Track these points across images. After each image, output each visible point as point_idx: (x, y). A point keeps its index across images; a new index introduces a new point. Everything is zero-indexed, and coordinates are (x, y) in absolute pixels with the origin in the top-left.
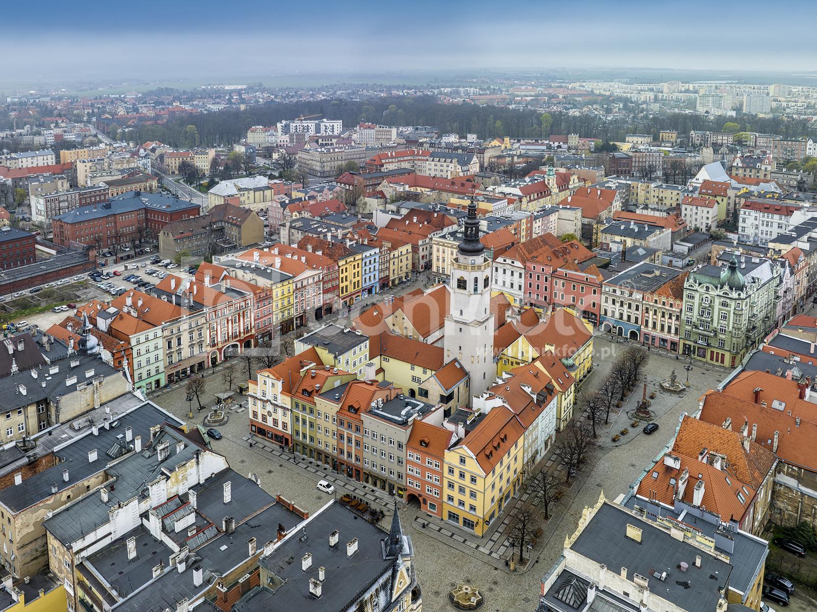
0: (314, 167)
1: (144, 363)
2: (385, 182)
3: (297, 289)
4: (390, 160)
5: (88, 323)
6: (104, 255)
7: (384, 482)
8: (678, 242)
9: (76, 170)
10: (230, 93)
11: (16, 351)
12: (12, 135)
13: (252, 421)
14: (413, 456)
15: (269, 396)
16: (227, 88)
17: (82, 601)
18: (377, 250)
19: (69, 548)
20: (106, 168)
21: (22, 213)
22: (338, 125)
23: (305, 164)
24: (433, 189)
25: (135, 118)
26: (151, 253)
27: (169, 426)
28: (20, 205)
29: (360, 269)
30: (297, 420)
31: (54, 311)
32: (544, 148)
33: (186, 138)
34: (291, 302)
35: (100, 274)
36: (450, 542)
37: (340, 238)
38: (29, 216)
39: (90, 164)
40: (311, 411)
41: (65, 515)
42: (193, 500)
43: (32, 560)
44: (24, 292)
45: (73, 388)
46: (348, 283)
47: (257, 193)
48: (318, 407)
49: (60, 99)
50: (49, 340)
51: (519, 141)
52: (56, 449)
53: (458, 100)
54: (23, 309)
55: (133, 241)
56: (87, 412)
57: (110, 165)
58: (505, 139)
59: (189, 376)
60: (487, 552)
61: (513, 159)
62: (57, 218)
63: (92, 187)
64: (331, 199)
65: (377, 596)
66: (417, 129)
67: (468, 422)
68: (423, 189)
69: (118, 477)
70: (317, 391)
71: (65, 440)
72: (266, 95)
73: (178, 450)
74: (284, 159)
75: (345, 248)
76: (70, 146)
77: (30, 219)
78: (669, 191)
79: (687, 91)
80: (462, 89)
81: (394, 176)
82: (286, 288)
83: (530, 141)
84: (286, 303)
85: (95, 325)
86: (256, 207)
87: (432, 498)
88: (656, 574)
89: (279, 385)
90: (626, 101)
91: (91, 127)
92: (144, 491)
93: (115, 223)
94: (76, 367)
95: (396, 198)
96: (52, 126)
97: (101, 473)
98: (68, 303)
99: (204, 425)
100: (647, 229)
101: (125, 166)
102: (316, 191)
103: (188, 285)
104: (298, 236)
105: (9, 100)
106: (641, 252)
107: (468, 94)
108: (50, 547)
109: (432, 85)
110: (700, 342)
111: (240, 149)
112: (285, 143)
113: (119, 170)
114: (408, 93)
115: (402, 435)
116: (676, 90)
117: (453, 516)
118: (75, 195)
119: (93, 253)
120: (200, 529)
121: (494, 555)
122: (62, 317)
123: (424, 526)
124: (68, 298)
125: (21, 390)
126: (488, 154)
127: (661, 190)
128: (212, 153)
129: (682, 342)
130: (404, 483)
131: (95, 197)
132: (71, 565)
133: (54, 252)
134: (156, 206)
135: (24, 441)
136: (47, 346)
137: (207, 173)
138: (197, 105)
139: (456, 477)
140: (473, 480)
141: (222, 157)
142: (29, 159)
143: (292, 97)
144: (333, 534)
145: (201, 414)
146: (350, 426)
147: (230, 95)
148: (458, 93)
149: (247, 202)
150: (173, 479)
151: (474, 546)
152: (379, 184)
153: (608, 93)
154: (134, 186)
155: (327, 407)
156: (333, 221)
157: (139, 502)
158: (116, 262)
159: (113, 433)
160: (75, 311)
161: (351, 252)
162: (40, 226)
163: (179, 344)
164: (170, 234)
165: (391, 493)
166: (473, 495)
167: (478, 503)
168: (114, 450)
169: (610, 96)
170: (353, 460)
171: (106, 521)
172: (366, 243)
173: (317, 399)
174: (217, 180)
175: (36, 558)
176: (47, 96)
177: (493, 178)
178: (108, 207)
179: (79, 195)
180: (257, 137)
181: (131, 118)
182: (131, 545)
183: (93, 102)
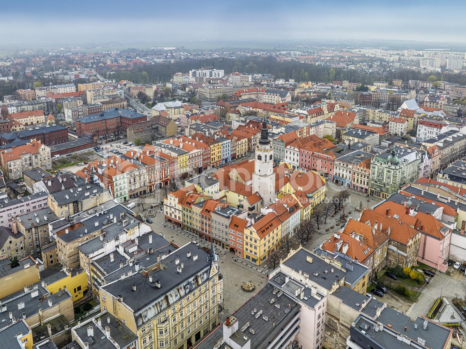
0: (206, 96)
1: (119, 189)
2: (240, 106)
3: (190, 158)
4: (245, 94)
5: (94, 170)
6: (101, 139)
7: (220, 242)
8: (384, 140)
9: (86, 95)
10: (167, 52)
11: (63, 181)
12: (53, 75)
13: (165, 216)
14: (232, 231)
15: (173, 205)
16: (165, 49)
17: (93, 278)
18: (230, 141)
19: (88, 256)
20: (101, 95)
21: (60, 117)
22: (222, 73)
23: (202, 94)
24: (264, 110)
25: (116, 66)
26: (123, 138)
27: (128, 213)
28: (59, 112)
29: (221, 150)
30: (185, 215)
31: (78, 165)
32: (330, 88)
33: (142, 79)
34: (187, 164)
35: (99, 148)
36: (246, 267)
37: (212, 134)
38: (64, 118)
39: (93, 92)
40: (190, 212)
41: (86, 245)
42: (137, 241)
43: (73, 263)
44: (63, 156)
45: (88, 197)
46: (215, 156)
47: (176, 110)
48: (193, 210)
49: (77, 54)
50: (77, 177)
51: (317, 83)
52: (81, 221)
53: (289, 59)
54: (64, 163)
55: (115, 133)
56: (94, 207)
57: (103, 93)
58: (309, 82)
59: (139, 196)
60: (261, 271)
61: (310, 94)
62: (78, 120)
63: (94, 105)
64: (213, 114)
65: (203, 275)
66: (264, 75)
67: (256, 218)
68: (260, 110)
69: (107, 232)
70: (193, 203)
71: (85, 218)
72: (185, 54)
73: (131, 223)
74: (191, 91)
75: (214, 139)
76: (83, 81)
77: (64, 120)
78: (385, 114)
79: (419, 55)
80: (292, 52)
81: (245, 103)
82: (184, 158)
83: (323, 84)
84: (184, 165)
85: (97, 172)
86: (174, 117)
87: (239, 249)
88: (314, 274)
89: (177, 200)
90: (382, 60)
91: (93, 71)
92: (117, 237)
93: (106, 123)
94: (89, 188)
95: (246, 114)
96: (73, 69)
97: (100, 230)
98: (84, 161)
99: (145, 217)
100: (366, 134)
101: (111, 94)
102: (205, 110)
103: (139, 155)
104: (193, 132)
105: (50, 54)
106: (360, 145)
107: (295, 55)
108: (80, 257)
109: (277, 49)
110: (378, 189)
111: (169, 85)
112: (193, 82)
113: (108, 96)
114: (263, 54)
115: (227, 222)
116: (412, 55)
117: (248, 257)
118: (86, 108)
119: (95, 138)
120: (139, 252)
121: (263, 273)
122: (82, 168)
123: (235, 261)
124: (84, 159)
125: (66, 197)
126: (297, 91)
127: (381, 113)
128: (155, 87)
129: (370, 189)
130: (228, 243)
131: (96, 109)
132: (88, 264)
133: (77, 137)
134: (125, 115)
135: (69, 218)
136: (76, 180)
137: (152, 98)
138: (149, 59)
139: (249, 240)
140: (256, 241)
141: (160, 89)
142: (63, 88)
143: (200, 55)
144: (189, 253)
145: (143, 213)
146: (206, 218)
147: (167, 53)
148: (290, 54)
149: (171, 114)
150: (129, 233)
151: (255, 269)
152: (237, 106)
153: (373, 56)
154: (115, 104)
155: (197, 210)
156: (211, 125)
157: (115, 241)
158: (106, 143)
159: (105, 216)
160: (88, 165)
161: (217, 141)
162: (70, 124)
163: (135, 181)
164: (132, 130)
165: (223, 247)
166: (255, 248)
167: (257, 251)
168: (105, 222)
169: (374, 58)
170: (208, 233)
171: (102, 247)
172: (225, 137)
173: (192, 206)
174: (156, 102)
175: (75, 262)
176: (70, 52)
177: (297, 104)
178: (102, 115)
179: (88, 109)
180: (178, 79)
181: (114, 66)
182: (112, 256)
183: (94, 55)
